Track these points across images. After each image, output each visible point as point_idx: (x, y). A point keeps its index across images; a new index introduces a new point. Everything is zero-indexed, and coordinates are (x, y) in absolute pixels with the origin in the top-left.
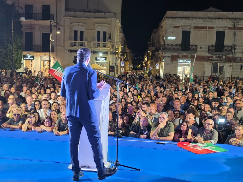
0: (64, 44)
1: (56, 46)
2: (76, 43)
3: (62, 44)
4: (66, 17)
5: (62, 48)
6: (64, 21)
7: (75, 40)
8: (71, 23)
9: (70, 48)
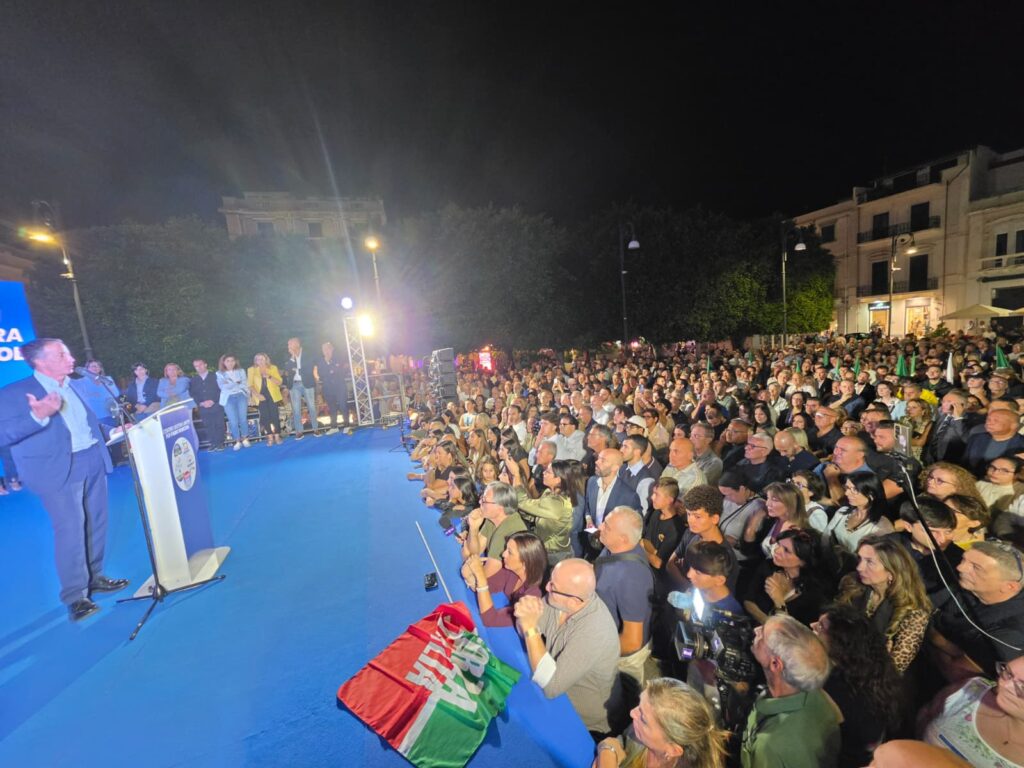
0: (965, 266)
1: (944, 276)
2: (1001, 260)
3: (960, 268)
4: (971, 214)
5: (961, 277)
6: (968, 221)
7: (998, 254)
8: (988, 222)
9: (983, 274)
